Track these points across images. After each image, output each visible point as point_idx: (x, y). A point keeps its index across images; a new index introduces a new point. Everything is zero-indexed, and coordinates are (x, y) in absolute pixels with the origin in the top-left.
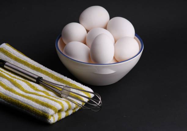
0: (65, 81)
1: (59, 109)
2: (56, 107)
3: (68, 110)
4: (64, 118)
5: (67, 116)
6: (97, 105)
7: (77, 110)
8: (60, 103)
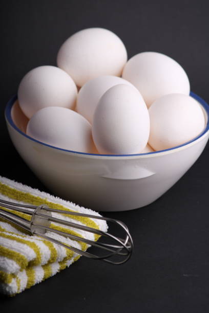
0: (36, 198)
1: (31, 259)
2: (22, 254)
3: (50, 262)
4: (40, 283)
5: (47, 277)
6: (122, 247)
7: (69, 263)
8: (33, 245)
